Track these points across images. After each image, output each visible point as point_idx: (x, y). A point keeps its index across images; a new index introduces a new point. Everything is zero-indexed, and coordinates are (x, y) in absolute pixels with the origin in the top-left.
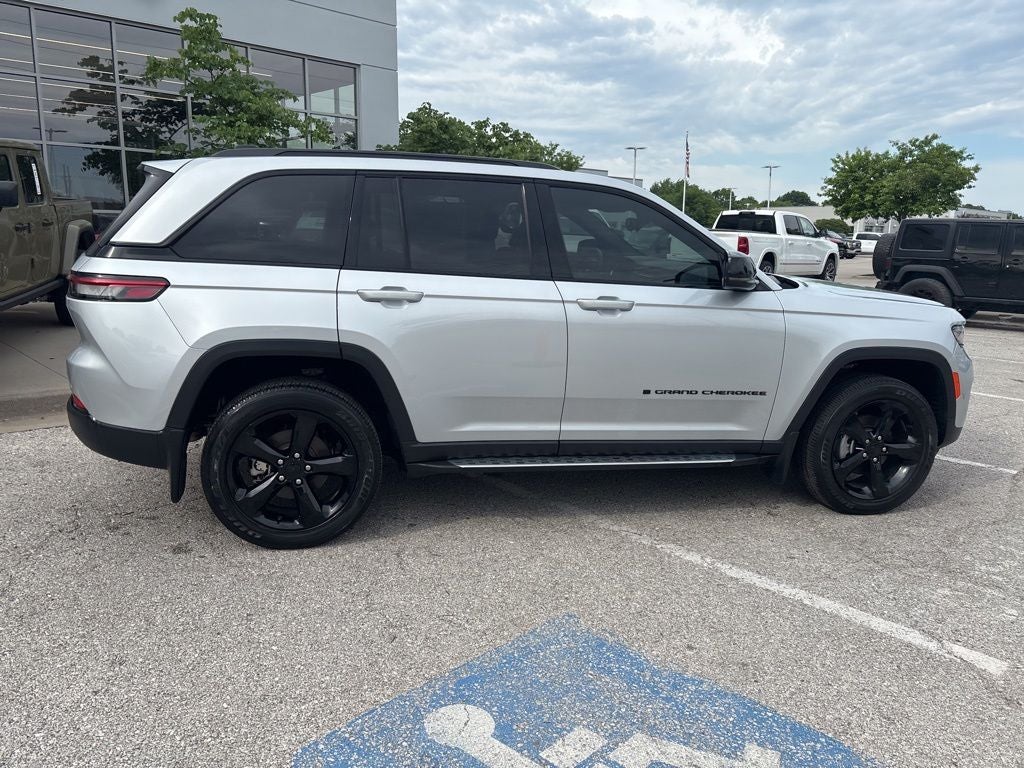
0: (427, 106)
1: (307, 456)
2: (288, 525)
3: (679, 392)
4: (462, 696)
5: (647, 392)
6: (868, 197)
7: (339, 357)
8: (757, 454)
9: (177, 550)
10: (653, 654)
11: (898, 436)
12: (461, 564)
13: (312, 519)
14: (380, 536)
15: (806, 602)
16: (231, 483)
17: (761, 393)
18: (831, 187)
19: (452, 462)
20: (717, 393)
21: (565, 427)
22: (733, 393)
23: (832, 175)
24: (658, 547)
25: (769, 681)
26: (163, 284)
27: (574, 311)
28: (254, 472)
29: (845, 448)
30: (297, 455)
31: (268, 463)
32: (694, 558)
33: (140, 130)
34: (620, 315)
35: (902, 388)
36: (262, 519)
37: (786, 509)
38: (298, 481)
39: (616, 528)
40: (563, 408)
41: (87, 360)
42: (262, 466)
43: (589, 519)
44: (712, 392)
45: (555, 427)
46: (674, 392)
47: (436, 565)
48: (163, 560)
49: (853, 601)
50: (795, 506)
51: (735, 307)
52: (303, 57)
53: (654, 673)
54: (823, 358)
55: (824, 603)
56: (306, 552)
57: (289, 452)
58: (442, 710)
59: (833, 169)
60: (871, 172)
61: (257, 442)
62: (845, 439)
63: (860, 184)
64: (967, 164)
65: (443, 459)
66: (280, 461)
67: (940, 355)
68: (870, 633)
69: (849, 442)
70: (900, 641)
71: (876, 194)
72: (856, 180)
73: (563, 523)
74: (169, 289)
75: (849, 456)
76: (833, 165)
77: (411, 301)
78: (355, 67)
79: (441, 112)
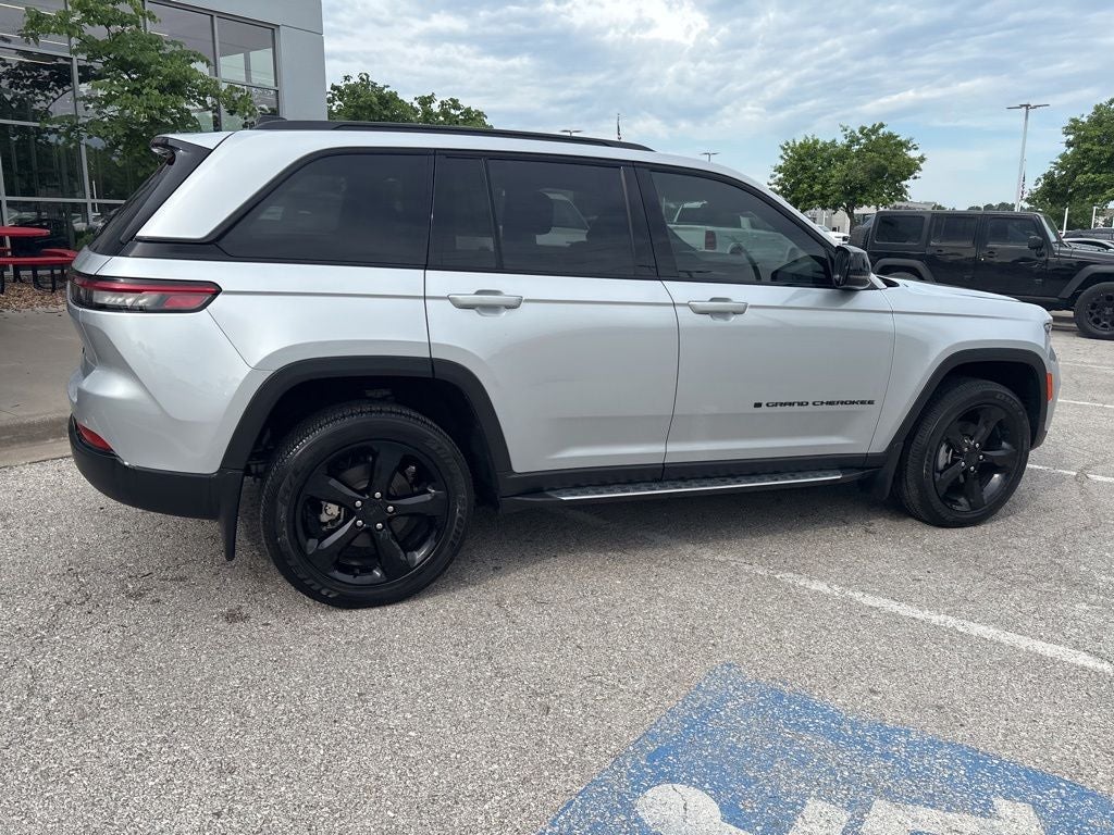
0: (365, 77)
1: (388, 496)
2: (366, 579)
3: (790, 404)
4: (663, 773)
5: (758, 405)
6: (817, 187)
7: (431, 376)
8: (859, 469)
9: (232, 617)
10: (839, 701)
11: (991, 443)
12: (577, 612)
13: (395, 569)
14: (467, 584)
15: (961, 629)
16: (301, 535)
17: (869, 402)
18: (781, 175)
19: (549, 493)
20: (827, 403)
21: (673, 448)
22: (842, 403)
23: (781, 163)
24: (778, 577)
25: (975, 724)
26: (213, 290)
27: (686, 316)
28: (324, 518)
29: (943, 457)
30: (378, 495)
31: (340, 505)
32: (819, 586)
33: (9, 97)
34: (733, 318)
35: (1002, 391)
36: (337, 575)
37: (880, 524)
38: (379, 525)
39: (720, 558)
40: (670, 427)
41: (116, 388)
42: (333, 510)
43: (688, 549)
44: (822, 403)
45: (660, 448)
46: (785, 404)
47: (549, 615)
48: (219, 632)
49: (1008, 625)
50: (888, 522)
51: (843, 307)
52: (211, 14)
53: (854, 726)
54: (929, 364)
55: (977, 629)
56: (389, 609)
57: (369, 490)
58: (649, 793)
59: (782, 157)
60: (820, 161)
61: (333, 482)
62: (944, 448)
63: (809, 173)
64: (913, 154)
65: (538, 491)
66: (359, 503)
67: (1036, 355)
68: (1040, 658)
69: (948, 451)
70: (1073, 665)
71: (825, 184)
72: (804, 168)
73: (663, 555)
74: (220, 297)
75: (947, 466)
76: (782, 153)
77: (508, 307)
78: (273, 28)
79: (380, 85)
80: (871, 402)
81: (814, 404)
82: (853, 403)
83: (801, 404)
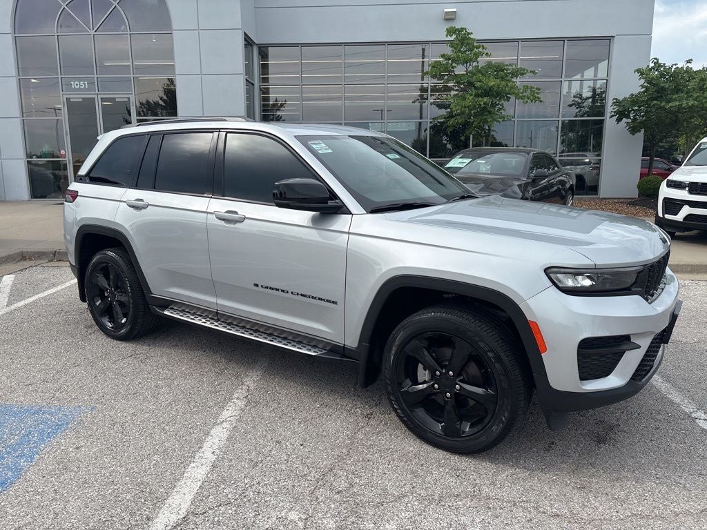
3: (276, 289)
5: (257, 285)
7: (115, 237)
13: (116, 324)
17: (333, 302)
20: (302, 295)
21: (220, 301)
22: (313, 297)
24: (235, 400)
26: (77, 194)
27: (213, 220)
29: (423, 374)
30: (113, 289)
34: (237, 225)
38: (114, 303)
39: (249, 382)
40: (213, 287)
44: (298, 294)
45: (213, 300)
46: (273, 289)
52: (562, 39)
57: (111, 286)
61: (100, 278)
62: (420, 367)
66: (108, 290)
67: (507, 297)
69: (424, 369)
74: (78, 197)
77: (143, 208)
78: (609, 39)
80: (334, 303)
81: (292, 293)
82: (321, 299)
83: (283, 291)
